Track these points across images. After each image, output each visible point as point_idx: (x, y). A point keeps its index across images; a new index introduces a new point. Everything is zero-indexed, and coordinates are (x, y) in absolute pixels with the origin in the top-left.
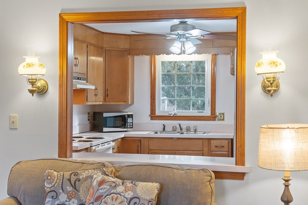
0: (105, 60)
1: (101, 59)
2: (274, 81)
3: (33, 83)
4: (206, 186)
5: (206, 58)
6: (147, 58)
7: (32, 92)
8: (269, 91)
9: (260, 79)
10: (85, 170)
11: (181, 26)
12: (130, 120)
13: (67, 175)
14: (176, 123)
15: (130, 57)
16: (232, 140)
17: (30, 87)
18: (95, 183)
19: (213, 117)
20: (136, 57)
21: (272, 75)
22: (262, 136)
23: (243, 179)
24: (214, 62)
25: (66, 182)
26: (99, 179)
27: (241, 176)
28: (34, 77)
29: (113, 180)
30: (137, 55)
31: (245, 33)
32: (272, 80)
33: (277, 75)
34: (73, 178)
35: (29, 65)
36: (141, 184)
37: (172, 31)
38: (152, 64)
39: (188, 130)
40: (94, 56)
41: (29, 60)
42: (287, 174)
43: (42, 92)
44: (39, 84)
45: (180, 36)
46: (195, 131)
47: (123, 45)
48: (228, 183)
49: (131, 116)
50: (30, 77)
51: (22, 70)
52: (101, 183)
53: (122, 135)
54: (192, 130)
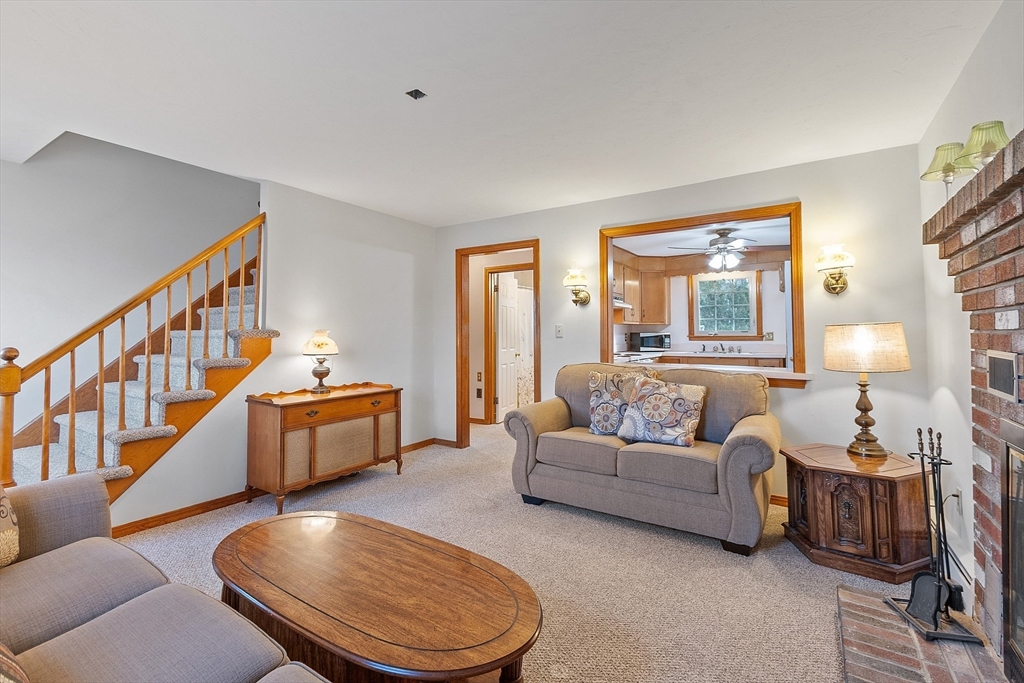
0: (641, 283)
1: (636, 283)
2: (840, 277)
3: (576, 294)
4: (759, 391)
5: (750, 276)
6: (684, 279)
7: (575, 301)
8: (834, 289)
9: (822, 278)
10: (627, 372)
11: (722, 239)
12: (667, 340)
13: (610, 376)
14: (717, 343)
15: (666, 279)
16: (784, 359)
17: (574, 298)
18: (637, 384)
19: (760, 336)
20: (672, 279)
21: (837, 271)
22: (827, 335)
23: (803, 387)
24: (759, 280)
25: (610, 383)
26: (642, 380)
27: (801, 384)
28: (577, 288)
29: (657, 382)
30: (673, 276)
31: (800, 230)
32: (837, 276)
33: (844, 270)
34: (616, 380)
35: (573, 277)
36: (685, 387)
37: (711, 245)
38: (690, 286)
39: (731, 350)
40: (630, 279)
41: (572, 272)
42: (864, 378)
43: (584, 302)
44: (582, 295)
45: (720, 250)
46: (739, 351)
47: (659, 267)
48: (784, 391)
49: (668, 336)
50: (574, 288)
51: (567, 281)
52: (644, 384)
53: (660, 354)
54: (736, 350)
